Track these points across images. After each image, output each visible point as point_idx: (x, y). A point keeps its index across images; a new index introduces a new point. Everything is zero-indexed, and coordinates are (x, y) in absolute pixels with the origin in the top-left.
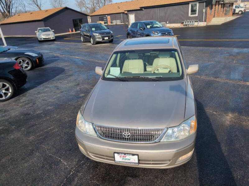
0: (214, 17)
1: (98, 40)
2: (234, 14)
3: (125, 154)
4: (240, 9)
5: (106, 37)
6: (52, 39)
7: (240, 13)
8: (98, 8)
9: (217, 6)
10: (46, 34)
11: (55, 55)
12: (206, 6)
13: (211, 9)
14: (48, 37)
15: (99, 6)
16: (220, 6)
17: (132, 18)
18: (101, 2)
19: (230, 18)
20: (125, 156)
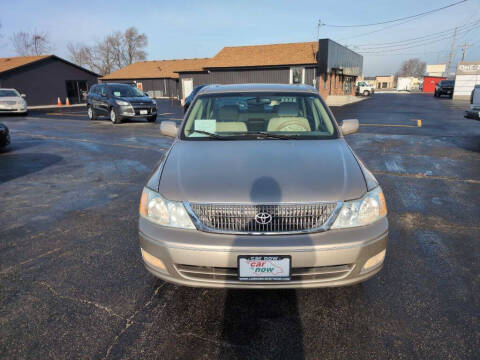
0: (330, 94)
1: (125, 114)
2: (358, 94)
3: (263, 257)
4: (365, 88)
5: (143, 109)
6: (19, 111)
7: (366, 94)
8: (117, 67)
9: (333, 77)
10: (7, 102)
11: (33, 136)
12: (318, 75)
13: (325, 80)
14: (10, 108)
15: (119, 65)
16: (338, 77)
17: (188, 86)
18: (124, 58)
19: (354, 99)
20: (262, 262)
